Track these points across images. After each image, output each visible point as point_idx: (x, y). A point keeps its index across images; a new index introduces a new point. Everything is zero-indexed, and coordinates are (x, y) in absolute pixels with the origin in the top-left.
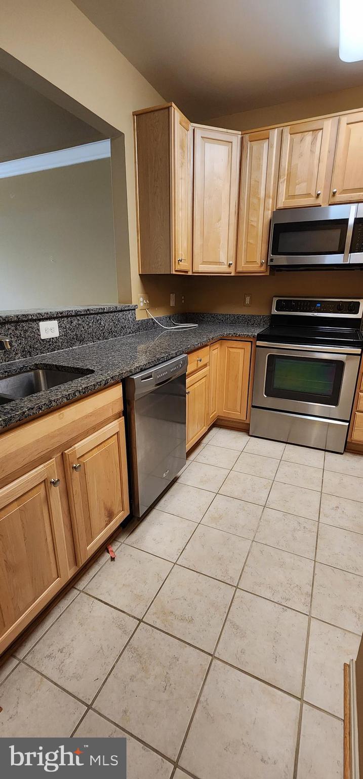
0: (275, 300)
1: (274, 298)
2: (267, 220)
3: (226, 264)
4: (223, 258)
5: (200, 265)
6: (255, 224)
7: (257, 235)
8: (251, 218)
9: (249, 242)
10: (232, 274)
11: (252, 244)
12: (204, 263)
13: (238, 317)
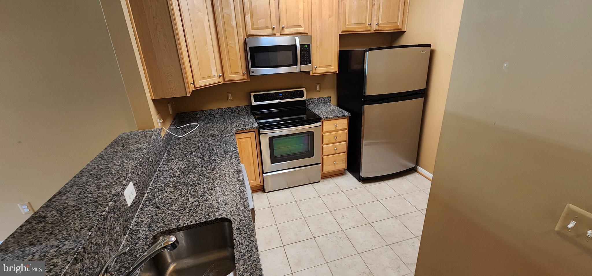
0: (252, 95)
1: (251, 94)
2: (241, 43)
3: (217, 76)
4: (214, 73)
5: (200, 81)
6: (233, 46)
7: (236, 53)
8: (229, 42)
9: (231, 59)
10: (222, 83)
11: (233, 60)
12: (202, 78)
13: (225, 110)
